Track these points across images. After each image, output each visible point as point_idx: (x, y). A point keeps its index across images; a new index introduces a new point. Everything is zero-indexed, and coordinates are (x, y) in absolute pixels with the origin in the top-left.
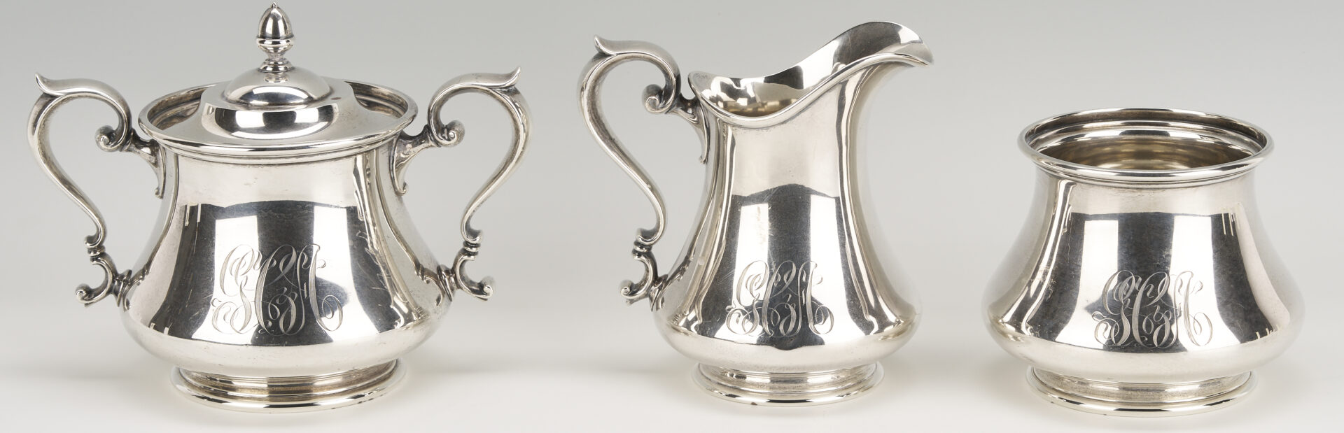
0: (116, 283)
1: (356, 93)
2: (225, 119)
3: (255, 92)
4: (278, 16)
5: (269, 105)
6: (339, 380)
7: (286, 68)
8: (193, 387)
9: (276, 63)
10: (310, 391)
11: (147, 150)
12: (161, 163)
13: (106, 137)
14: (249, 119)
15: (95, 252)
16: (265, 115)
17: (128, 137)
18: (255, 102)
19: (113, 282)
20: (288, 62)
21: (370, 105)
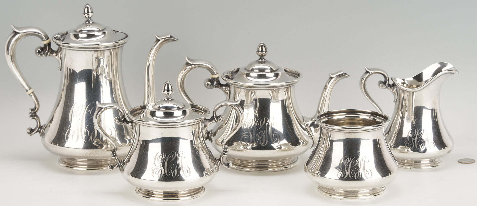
0: (120, 164)
1: (192, 107)
2: (153, 114)
3: (161, 106)
4: (169, 83)
5: (166, 110)
6: (187, 192)
7: (171, 99)
8: (143, 194)
9: (168, 98)
10: (178, 195)
11: (130, 124)
12: (134, 128)
13: (118, 120)
14: (159, 114)
15: (113, 155)
16: (164, 113)
17: (124, 120)
18: (161, 109)
19: (119, 164)
20: (172, 98)
21: (196, 111)
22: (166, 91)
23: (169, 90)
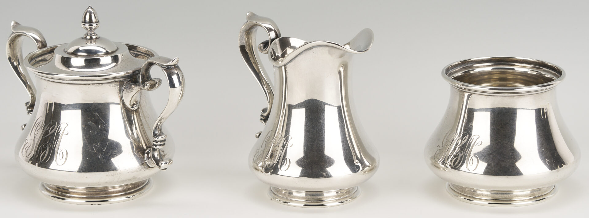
4: (92, 11)
7: (96, 37)
20: (97, 34)
22: (87, 25)
23: (92, 23)
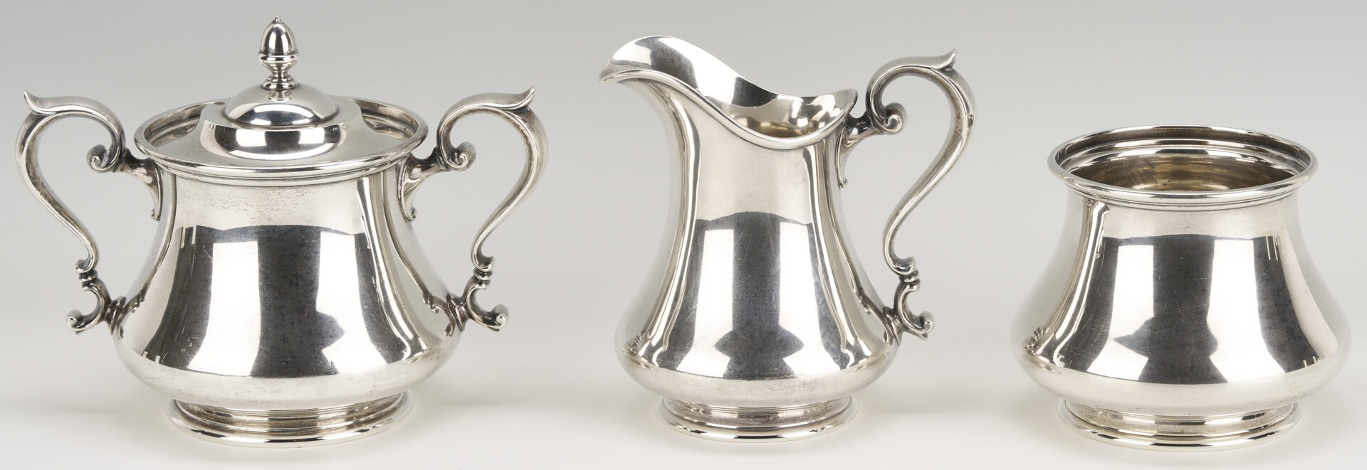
22: (271, 59)
23: (282, 54)
